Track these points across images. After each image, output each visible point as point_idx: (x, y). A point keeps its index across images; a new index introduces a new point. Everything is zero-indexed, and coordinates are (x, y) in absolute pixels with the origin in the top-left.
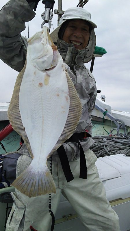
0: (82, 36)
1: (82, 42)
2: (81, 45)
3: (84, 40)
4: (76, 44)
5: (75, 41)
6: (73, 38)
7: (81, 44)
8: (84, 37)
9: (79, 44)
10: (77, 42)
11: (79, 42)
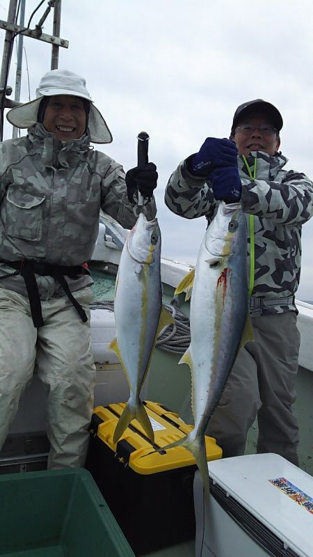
0: (73, 118)
1: (75, 126)
2: (75, 131)
3: (78, 123)
4: (65, 130)
5: (63, 126)
6: (60, 123)
7: (74, 129)
8: (76, 120)
9: (71, 130)
10: (67, 127)
11: (70, 127)
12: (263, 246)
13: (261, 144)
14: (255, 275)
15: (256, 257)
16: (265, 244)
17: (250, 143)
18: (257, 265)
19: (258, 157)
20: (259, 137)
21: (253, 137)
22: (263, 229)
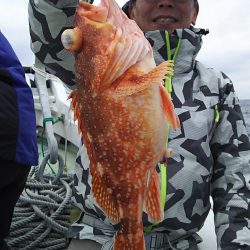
12: (179, 160)
13: (173, 15)
14: (166, 204)
15: (170, 175)
16: (182, 158)
17: (157, 15)
18: (170, 188)
19: (183, 38)
20: (170, 6)
21: (161, 6)
22: (182, 136)
